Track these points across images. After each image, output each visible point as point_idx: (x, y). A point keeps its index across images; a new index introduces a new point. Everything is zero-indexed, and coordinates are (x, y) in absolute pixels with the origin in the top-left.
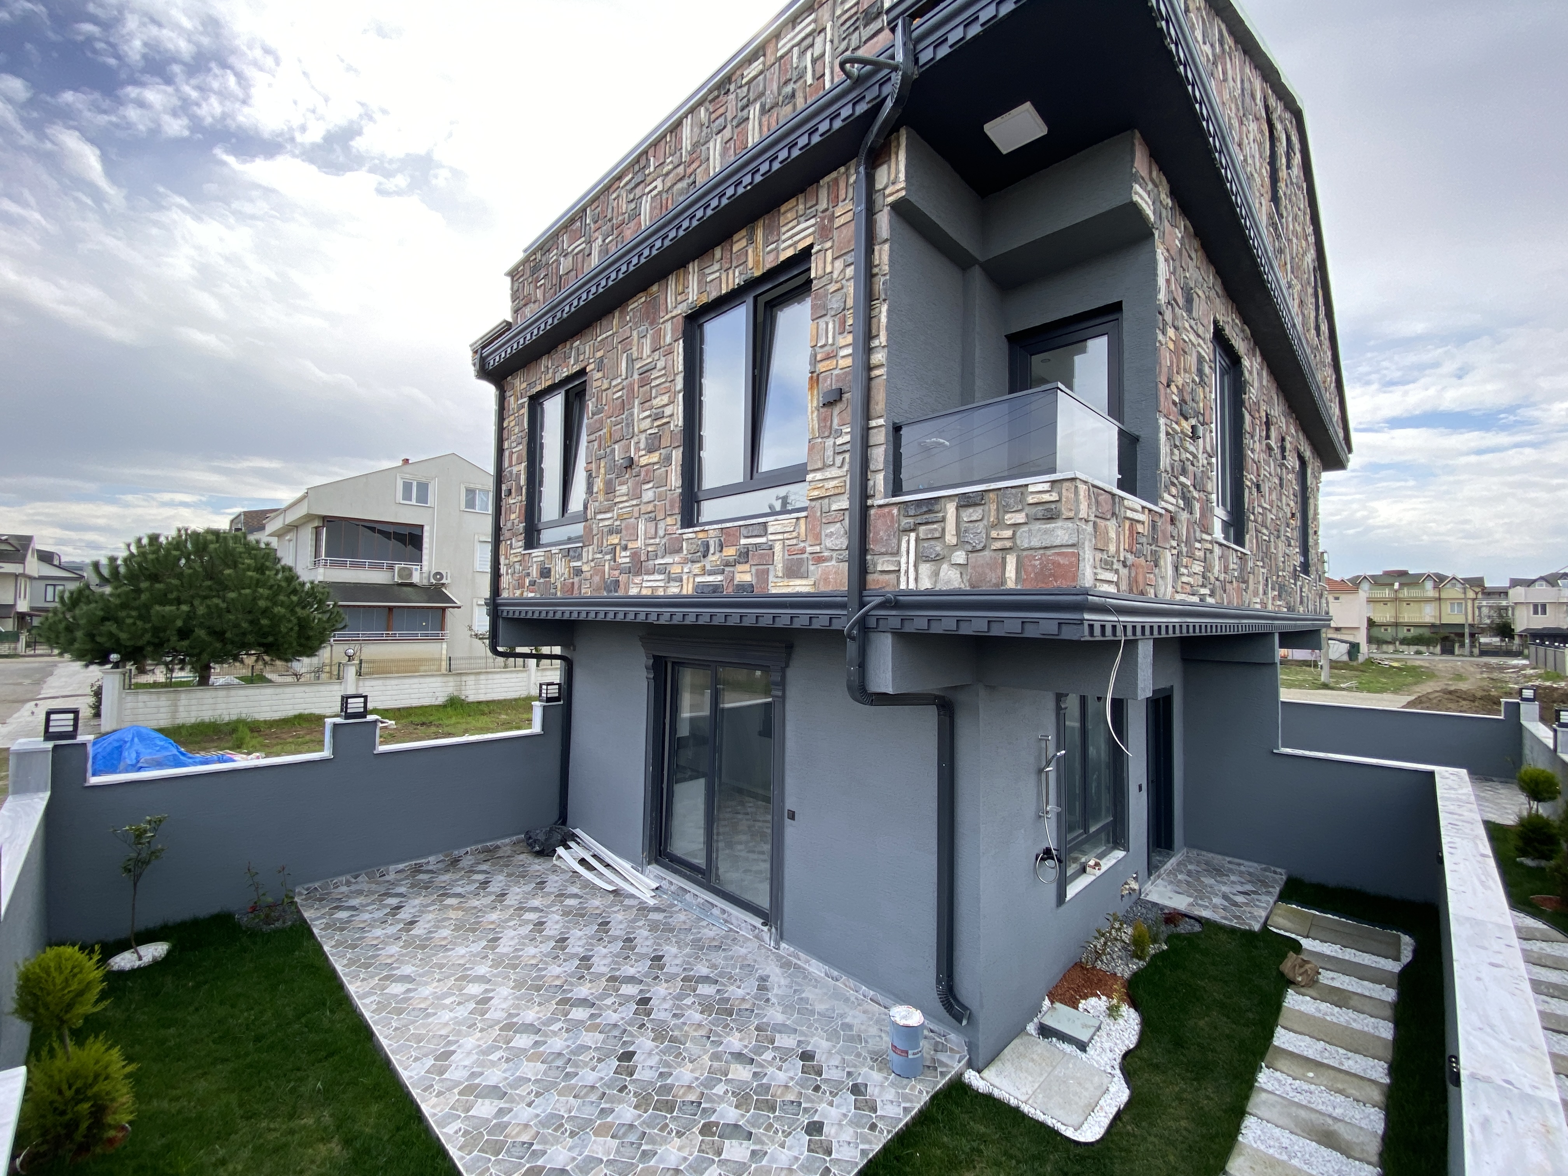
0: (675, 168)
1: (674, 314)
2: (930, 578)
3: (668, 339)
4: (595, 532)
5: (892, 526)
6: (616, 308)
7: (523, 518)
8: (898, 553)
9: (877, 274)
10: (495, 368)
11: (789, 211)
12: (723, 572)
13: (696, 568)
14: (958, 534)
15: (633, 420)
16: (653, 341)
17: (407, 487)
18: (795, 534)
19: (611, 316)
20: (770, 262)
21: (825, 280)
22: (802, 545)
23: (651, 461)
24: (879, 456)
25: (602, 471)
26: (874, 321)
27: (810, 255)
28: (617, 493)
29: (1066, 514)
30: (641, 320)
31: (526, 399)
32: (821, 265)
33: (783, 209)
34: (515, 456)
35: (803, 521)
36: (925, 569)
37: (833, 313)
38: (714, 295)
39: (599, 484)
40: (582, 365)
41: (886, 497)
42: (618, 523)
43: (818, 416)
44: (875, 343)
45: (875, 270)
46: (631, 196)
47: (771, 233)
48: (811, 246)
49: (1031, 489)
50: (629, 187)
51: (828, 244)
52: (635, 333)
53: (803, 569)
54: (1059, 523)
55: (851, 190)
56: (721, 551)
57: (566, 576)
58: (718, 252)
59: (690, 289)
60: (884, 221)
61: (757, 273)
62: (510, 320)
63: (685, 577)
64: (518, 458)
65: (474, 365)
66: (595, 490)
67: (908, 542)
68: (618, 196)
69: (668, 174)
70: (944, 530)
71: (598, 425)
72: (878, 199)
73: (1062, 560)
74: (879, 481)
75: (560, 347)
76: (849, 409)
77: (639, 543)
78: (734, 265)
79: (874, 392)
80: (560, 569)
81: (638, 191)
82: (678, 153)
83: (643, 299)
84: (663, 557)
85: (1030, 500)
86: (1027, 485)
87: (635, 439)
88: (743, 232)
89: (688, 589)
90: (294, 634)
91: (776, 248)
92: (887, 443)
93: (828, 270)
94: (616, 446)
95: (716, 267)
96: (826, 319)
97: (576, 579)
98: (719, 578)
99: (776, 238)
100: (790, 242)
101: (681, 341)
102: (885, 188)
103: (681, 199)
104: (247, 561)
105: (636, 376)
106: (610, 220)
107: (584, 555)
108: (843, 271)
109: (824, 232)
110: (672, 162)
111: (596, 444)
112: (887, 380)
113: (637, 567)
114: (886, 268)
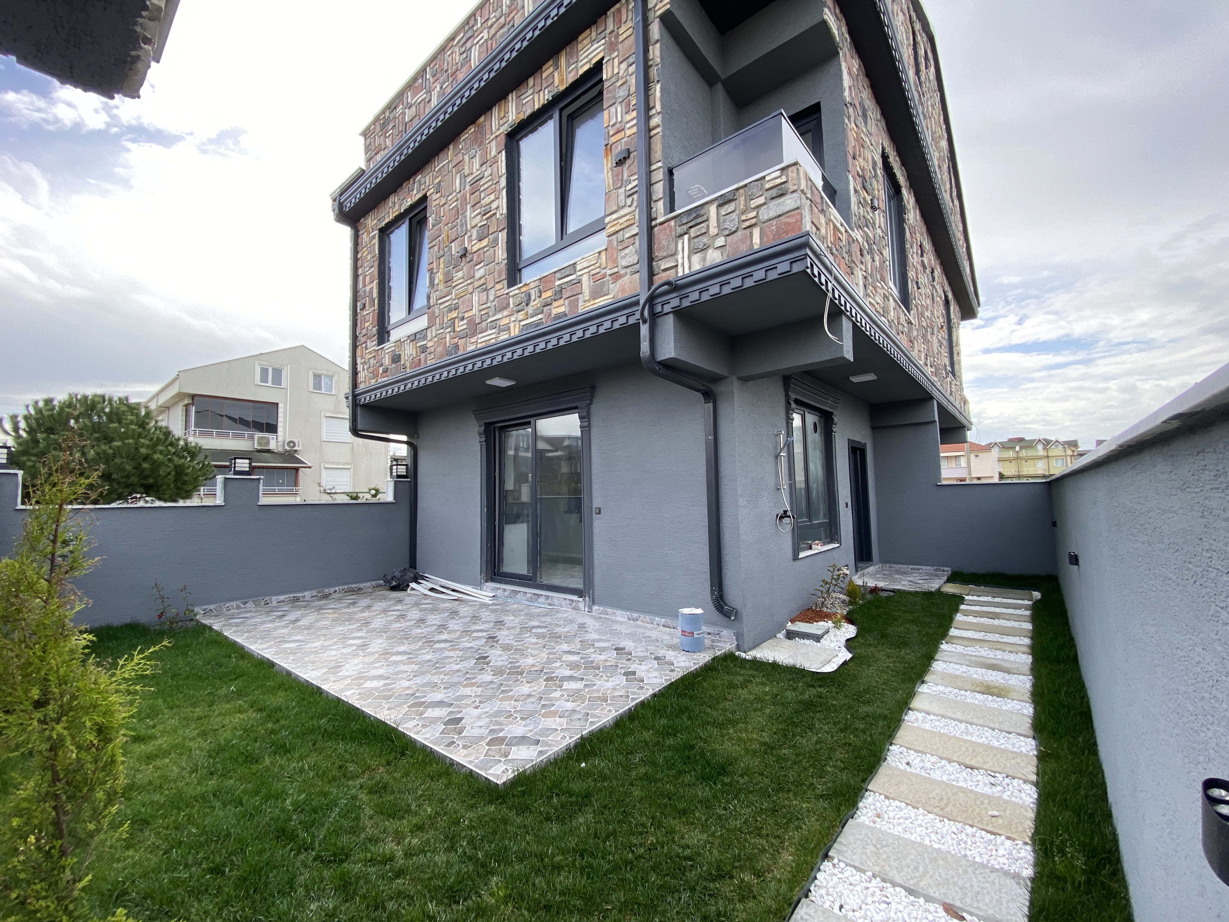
0: (497, 20)
1: (497, 134)
2: (699, 263)
3: (493, 153)
4: (436, 315)
5: (671, 235)
6: (450, 143)
7: (375, 323)
8: (675, 254)
9: (651, 66)
10: (351, 209)
11: (584, 39)
12: (542, 313)
13: (521, 316)
14: (718, 226)
15: (466, 221)
16: (481, 157)
17: (264, 371)
18: (598, 265)
19: (446, 150)
20: (571, 78)
21: (613, 80)
22: (603, 271)
23: (482, 246)
24: (659, 190)
25: (442, 266)
26: (651, 97)
27: (602, 65)
28: (455, 279)
29: (792, 188)
30: (471, 145)
31: (376, 232)
32: (610, 69)
33: (580, 38)
34: (368, 278)
35: (603, 254)
36: (696, 258)
37: (620, 100)
38: (529, 112)
39: (439, 277)
40: (423, 193)
41: (665, 215)
42: (456, 301)
43: (612, 174)
44: (653, 112)
45: (650, 63)
46: (463, 49)
47: (572, 57)
48: (603, 58)
49: (767, 178)
50: (460, 44)
51: (616, 54)
52: (466, 157)
53: (605, 289)
54: (787, 197)
55: (630, 14)
56: (540, 297)
57: (414, 355)
58: (531, 81)
59: (510, 113)
60: (655, 30)
61: (562, 88)
62: (364, 168)
63: (512, 325)
64: (370, 278)
65: (334, 211)
66: (436, 282)
67: (683, 243)
68: (452, 53)
69: (492, 26)
70: (708, 227)
71: (437, 232)
72: (651, 15)
73: (790, 220)
74: (660, 207)
75: (405, 185)
76: (636, 162)
77: (474, 311)
78: (544, 87)
79: (653, 146)
80: (409, 352)
81: (468, 45)
82: (500, 10)
83: (473, 130)
84: (494, 315)
85: (768, 186)
86: (764, 177)
87: (469, 234)
88: (551, 62)
89: (515, 332)
90: (171, 478)
91: (576, 67)
92: (664, 179)
93: (616, 71)
94: (453, 244)
95: (530, 92)
96: (616, 105)
97: (423, 355)
98: (540, 316)
99: (575, 60)
100: (586, 60)
101: (504, 152)
102: (655, 7)
103: (502, 40)
104: (130, 417)
105: (468, 188)
106: (446, 71)
107: (429, 334)
108: (627, 69)
109: (612, 47)
110: (495, 16)
111: (436, 248)
112: (663, 136)
113: (474, 329)
114: (658, 60)
